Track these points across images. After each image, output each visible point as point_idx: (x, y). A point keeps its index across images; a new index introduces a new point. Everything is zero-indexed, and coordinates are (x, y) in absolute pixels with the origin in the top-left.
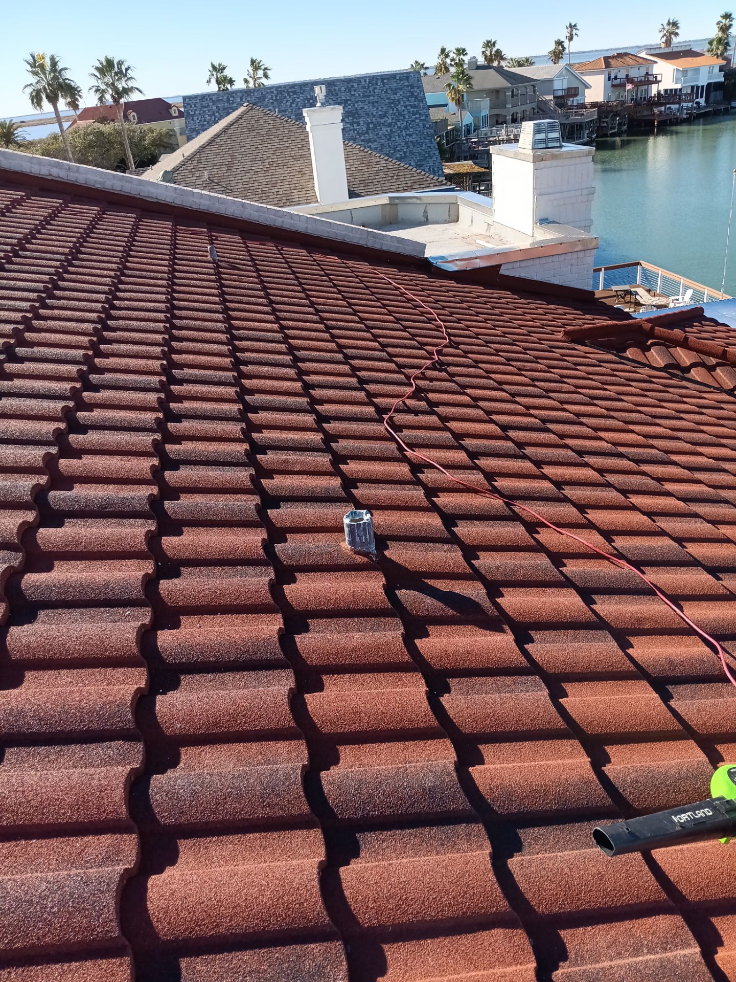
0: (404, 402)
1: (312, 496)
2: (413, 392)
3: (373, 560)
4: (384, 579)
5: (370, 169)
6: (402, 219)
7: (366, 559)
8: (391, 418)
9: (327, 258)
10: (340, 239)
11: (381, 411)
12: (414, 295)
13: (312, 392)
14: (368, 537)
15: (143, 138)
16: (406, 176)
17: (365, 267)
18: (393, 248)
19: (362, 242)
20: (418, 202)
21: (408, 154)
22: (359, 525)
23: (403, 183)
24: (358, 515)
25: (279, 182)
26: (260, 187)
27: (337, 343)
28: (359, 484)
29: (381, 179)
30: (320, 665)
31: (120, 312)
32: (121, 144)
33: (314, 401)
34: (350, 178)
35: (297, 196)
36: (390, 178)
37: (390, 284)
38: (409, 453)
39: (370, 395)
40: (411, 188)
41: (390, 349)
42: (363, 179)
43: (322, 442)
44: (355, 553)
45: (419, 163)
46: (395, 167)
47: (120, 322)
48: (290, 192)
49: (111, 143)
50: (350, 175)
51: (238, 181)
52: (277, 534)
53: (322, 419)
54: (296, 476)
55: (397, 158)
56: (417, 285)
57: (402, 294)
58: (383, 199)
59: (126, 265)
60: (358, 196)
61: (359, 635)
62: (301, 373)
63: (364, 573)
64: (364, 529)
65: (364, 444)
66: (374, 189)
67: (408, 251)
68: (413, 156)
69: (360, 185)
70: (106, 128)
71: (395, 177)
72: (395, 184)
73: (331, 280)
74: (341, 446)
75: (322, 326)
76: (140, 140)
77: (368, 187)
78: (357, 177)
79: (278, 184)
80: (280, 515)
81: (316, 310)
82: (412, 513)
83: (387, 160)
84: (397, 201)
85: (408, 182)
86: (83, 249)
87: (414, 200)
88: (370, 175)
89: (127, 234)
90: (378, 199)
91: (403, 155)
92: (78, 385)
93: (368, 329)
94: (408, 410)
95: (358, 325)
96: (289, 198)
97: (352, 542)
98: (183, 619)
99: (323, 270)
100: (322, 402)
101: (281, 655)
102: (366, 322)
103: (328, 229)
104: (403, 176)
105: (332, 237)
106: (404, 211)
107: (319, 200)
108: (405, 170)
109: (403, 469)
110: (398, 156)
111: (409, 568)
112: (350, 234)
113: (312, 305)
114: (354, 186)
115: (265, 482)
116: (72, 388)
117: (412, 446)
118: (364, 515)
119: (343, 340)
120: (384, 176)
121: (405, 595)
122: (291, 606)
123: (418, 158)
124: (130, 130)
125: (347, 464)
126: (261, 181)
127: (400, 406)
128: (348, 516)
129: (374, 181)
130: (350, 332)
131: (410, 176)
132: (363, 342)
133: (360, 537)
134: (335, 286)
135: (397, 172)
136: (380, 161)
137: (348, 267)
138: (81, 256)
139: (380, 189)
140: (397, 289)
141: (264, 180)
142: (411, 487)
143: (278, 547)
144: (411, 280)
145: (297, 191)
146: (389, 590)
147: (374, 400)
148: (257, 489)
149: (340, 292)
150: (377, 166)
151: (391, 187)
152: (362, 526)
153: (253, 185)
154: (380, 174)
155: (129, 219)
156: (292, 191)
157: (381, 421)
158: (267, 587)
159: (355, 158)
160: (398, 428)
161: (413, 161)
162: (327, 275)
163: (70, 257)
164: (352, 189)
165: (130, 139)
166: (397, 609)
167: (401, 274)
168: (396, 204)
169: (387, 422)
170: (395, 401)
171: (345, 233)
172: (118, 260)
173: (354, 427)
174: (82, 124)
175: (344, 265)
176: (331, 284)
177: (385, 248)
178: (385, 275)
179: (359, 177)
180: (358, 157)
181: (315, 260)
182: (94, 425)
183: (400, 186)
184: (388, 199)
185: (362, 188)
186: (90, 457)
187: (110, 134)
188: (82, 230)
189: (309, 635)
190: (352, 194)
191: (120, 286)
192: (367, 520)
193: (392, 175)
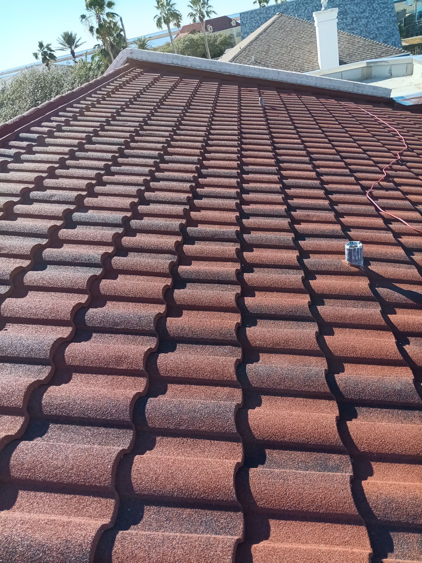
0: (379, 183)
1: (324, 235)
2: (385, 177)
3: (362, 270)
4: (368, 281)
5: (354, 47)
6: (374, 76)
7: (357, 270)
8: (371, 193)
9: (328, 101)
10: (336, 88)
11: (365, 188)
12: (384, 121)
13: (322, 177)
14: (360, 257)
15: (215, 41)
16: (377, 49)
17: (352, 105)
18: (370, 92)
19: (350, 90)
20: (386, 64)
21: (378, 35)
22: (355, 249)
23: (375, 53)
24: (354, 244)
25: (296, 59)
26: (285, 63)
27: (336, 150)
28: (351, 229)
29: (361, 52)
30: (332, 322)
31: (214, 136)
32: (204, 45)
33: (323, 183)
34: (341, 53)
35: (307, 67)
36: (366, 51)
37: (368, 114)
38: (383, 212)
39: (357, 179)
40: (380, 56)
41: (369, 153)
42: (349, 53)
43: (329, 205)
44: (351, 266)
45: (385, 40)
46: (370, 43)
47: (214, 141)
48: (302, 64)
49: (198, 46)
50: (341, 51)
51: (272, 61)
52: (304, 254)
53: (328, 193)
54: (314, 224)
55: (371, 39)
56: (385, 115)
57: (376, 120)
58: (363, 64)
59: (215, 111)
60: (345, 63)
61: (354, 309)
62: (315, 167)
63: (356, 277)
64: (358, 252)
65: (354, 207)
66: (356, 59)
67: (380, 94)
68: (382, 36)
69: (347, 57)
70: (196, 36)
71: (370, 50)
72: (369, 54)
73: (331, 114)
74: (340, 207)
75: (326, 140)
76: (214, 42)
77: (352, 58)
78: (345, 52)
79: (295, 60)
80: (307, 244)
81: (322, 131)
82: (385, 246)
83: (365, 40)
84: (372, 65)
85: (378, 53)
86: (192, 103)
87: (383, 63)
88: (354, 50)
89: (215, 94)
90: (360, 64)
91: (375, 36)
92: (196, 175)
93: (355, 141)
94: (382, 188)
95: (349, 139)
96: (302, 68)
97: (350, 260)
98: (257, 293)
99: (326, 108)
100: (328, 183)
101: (310, 315)
102: (353, 137)
103: (329, 84)
104: (375, 49)
105: (332, 88)
106: (375, 71)
107: (320, 68)
108: (377, 45)
109: (380, 222)
110: (372, 37)
111: (384, 276)
112: (343, 86)
113: (320, 128)
114: (343, 58)
115: (296, 226)
116: (194, 176)
117: (384, 208)
118: (358, 244)
119: (339, 148)
120: (363, 50)
121: (382, 291)
122: (314, 291)
123: (385, 37)
124: (208, 36)
125: (344, 218)
126: (285, 59)
127: (376, 185)
128: (348, 244)
129: (356, 53)
130: (344, 143)
131: (380, 48)
132: (352, 149)
133: (355, 256)
134: (334, 117)
135: (371, 47)
136: (360, 41)
137: (341, 106)
138: (191, 107)
139: (360, 58)
140: (372, 117)
141: (287, 59)
142: (385, 232)
143: (305, 261)
144: (381, 112)
145: (307, 63)
146: (372, 286)
147: (360, 182)
148: (292, 230)
149: (337, 120)
150: (358, 44)
151: (367, 57)
152: (357, 250)
153: (281, 62)
154: (360, 49)
155: (214, 85)
156: (304, 64)
157: (365, 194)
158: (301, 280)
159: (344, 40)
160: (376, 198)
161: (381, 39)
162: (328, 111)
163: (186, 108)
164: (342, 60)
165: (208, 42)
166: (377, 298)
167: (375, 108)
168: (371, 67)
169: (368, 194)
170: (373, 183)
171: (340, 85)
172: (211, 108)
173: (348, 197)
174: (182, 35)
175: (339, 104)
176: (331, 116)
177: (364, 93)
178: (365, 109)
179: (347, 52)
180: (346, 40)
181: (321, 102)
182: (206, 195)
183: (373, 56)
184: (366, 63)
185: (348, 58)
186: (204, 211)
187: (198, 40)
188: (191, 93)
189: (325, 307)
190: (341, 63)
191: (213, 122)
192: (360, 247)
193: (368, 49)
